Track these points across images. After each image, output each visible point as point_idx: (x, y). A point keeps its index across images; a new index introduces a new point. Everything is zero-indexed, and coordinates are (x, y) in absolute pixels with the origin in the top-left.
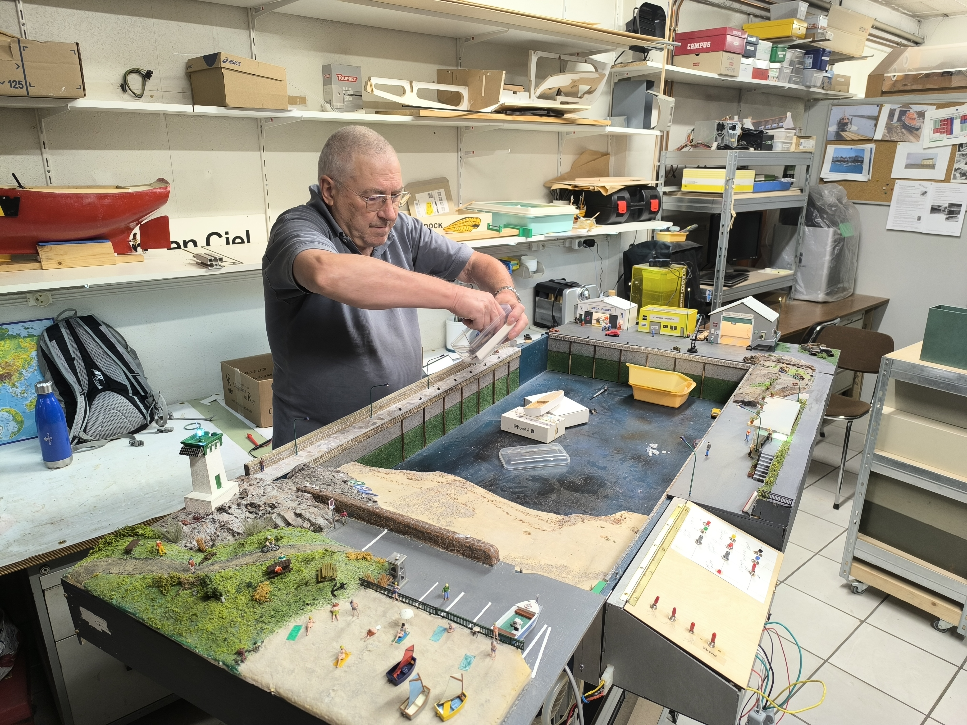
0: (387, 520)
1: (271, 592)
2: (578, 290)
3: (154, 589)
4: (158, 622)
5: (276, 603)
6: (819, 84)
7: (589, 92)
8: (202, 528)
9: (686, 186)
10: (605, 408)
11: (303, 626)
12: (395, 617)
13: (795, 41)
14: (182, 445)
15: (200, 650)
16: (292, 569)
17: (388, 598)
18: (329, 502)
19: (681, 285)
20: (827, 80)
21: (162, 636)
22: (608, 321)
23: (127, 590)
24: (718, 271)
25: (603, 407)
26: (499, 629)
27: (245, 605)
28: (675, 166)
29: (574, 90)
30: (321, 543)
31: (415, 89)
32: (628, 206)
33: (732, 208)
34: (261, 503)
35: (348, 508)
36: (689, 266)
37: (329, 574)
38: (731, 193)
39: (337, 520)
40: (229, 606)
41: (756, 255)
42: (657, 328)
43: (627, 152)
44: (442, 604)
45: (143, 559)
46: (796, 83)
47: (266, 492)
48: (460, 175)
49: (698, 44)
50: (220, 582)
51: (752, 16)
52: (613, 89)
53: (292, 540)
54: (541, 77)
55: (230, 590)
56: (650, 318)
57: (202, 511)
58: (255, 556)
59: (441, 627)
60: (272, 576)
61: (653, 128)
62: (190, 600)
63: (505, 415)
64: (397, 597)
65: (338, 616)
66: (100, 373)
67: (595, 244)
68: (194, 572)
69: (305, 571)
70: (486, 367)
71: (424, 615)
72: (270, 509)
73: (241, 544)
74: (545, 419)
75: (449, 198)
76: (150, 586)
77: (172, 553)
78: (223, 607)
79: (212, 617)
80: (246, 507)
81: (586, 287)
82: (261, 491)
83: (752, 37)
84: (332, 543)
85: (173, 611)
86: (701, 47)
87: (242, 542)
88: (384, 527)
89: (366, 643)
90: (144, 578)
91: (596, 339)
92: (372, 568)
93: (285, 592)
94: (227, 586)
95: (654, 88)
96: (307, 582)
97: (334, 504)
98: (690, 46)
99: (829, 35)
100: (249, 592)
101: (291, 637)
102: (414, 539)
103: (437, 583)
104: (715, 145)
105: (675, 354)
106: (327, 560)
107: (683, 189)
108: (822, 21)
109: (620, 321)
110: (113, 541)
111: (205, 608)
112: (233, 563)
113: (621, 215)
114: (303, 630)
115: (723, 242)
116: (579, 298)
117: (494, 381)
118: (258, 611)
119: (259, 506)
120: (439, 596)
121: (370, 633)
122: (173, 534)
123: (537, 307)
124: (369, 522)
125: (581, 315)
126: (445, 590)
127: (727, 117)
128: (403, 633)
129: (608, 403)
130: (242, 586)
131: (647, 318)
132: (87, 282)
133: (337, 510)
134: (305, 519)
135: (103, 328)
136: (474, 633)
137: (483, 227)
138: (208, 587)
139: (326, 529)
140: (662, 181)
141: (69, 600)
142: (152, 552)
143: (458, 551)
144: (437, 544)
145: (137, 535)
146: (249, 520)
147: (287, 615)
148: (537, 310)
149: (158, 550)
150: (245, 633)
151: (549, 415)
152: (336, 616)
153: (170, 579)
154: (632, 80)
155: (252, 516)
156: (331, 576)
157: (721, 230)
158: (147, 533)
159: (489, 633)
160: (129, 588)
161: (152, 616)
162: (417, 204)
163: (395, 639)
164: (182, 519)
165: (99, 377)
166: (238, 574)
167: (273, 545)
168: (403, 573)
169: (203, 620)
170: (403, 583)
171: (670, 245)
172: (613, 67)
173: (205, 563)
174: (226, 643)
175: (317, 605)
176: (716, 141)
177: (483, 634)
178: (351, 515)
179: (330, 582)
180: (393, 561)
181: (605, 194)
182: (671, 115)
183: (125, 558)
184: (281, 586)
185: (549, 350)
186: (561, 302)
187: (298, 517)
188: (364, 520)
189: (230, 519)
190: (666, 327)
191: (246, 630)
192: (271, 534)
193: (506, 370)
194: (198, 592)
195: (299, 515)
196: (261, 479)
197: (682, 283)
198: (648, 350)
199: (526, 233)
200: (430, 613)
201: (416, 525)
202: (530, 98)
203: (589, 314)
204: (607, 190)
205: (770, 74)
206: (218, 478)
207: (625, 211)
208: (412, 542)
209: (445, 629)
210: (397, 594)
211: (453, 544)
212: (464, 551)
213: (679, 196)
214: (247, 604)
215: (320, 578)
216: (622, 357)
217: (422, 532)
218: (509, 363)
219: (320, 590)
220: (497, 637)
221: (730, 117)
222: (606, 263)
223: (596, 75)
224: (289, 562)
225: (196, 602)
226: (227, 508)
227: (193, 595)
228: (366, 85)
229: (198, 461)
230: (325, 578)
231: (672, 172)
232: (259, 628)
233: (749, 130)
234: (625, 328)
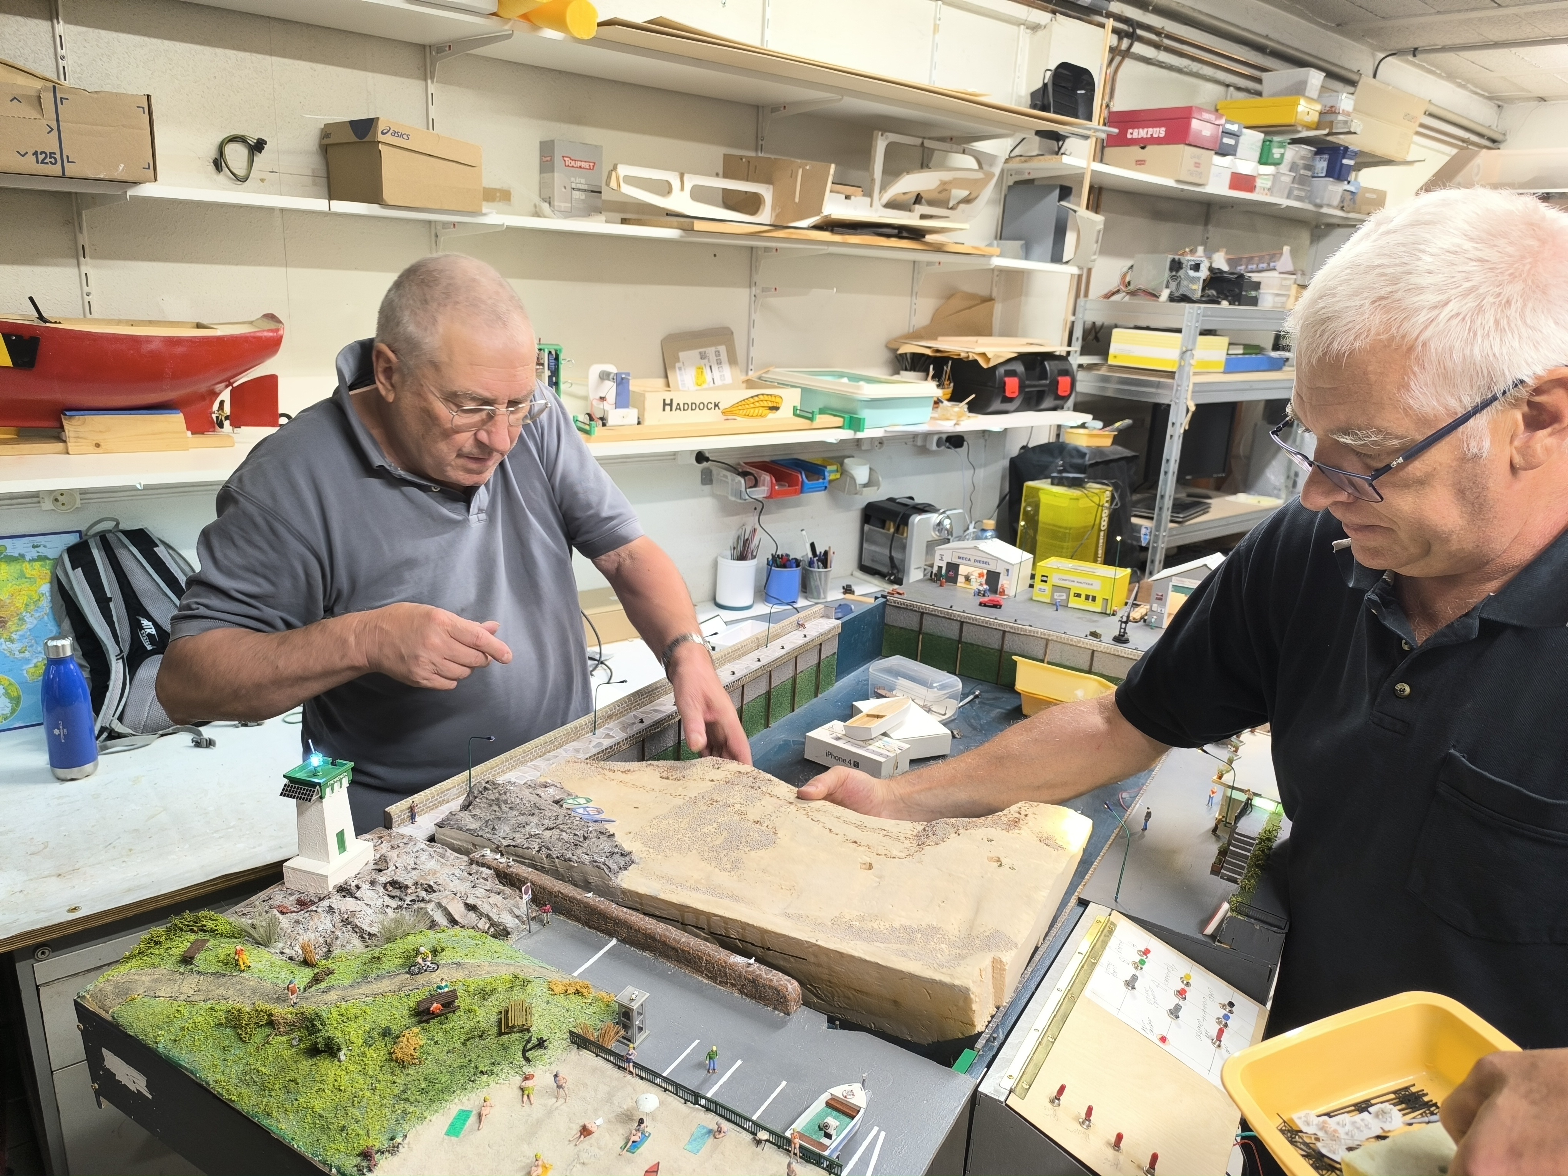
0: (616, 924)
1: (422, 1047)
2: (934, 518)
3: (228, 1030)
4: (233, 1089)
5: (429, 1067)
6: (1336, 201)
7: (967, 201)
8: (311, 923)
9: (1115, 357)
10: (975, 729)
11: (474, 1112)
12: (628, 1104)
13: (1299, 132)
14: (285, 781)
15: (301, 1145)
16: (459, 1007)
17: (616, 1069)
18: (523, 889)
19: (1101, 518)
20: (1348, 196)
21: (238, 1113)
22: (983, 580)
23: (183, 1029)
24: (1162, 497)
25: (971, 726)
26: (802, 1136)
27: (378, 1068)
28: (1099, 323)
29: (943, 196)
30: (508, 961)
31: (688, 186)
32: (1022, 387)
33: (1189, 397)
34: (410, 883)
35: (554, 899)
36: (1116, 487)
37: (519, 1021)
38: (1189, 373)
39: (534, 917)
40: (351, 1068)
41: (1224, 471)
42: (1064, 597)
43: (1023, 298)
44: (705, 1081)
45: (212, 974)
46: (1299, 199)
47: (418, 862)
48: (751, 324)
49: (1146, 130)
50: (338, 1023)
51: (1231, 89)
52: (1005, 196)
53: (459, 954)
54: (892, 172)
55: (353, 1039)
56: (1054, 580)
57: (312, 891)
58: (398, 980)
59: (704, 1127)
60: (424, 1018)
61: (1067, 262)
62: (287, 1054)
63: (812, 734)
64: (631, 1069)
65: (532, 1096)
66: (150, 623)
67: (965, 443)
68: (295, 1003)
69: (479, 1012)
70: (783, 652)
71: (675, 1103)
72: (423, 894)
73: (374, 958)
74: (877, 744)
75: (733, 360)
76: (221, 1024)
77: (260, 966)
78: (342, 1070)
79: (322, 1086)
80: (385, 887)
81: (948, 513)
82: (411, 861)
83: (1232, 123)
84: (526, 962)
85: (258, 1072)
86: (1149, 136)
87: (377, 955)
88: (611, 934)
89: (577, 1148)
90: (212, 1009)
91: (964, 612)
92: (591, 1010)
93: (445, 1048)
94: (349, 1033)
95: (1072, 198)
96: (483, 1033)
97: (530, 892)
98: (1132, 134)
99: (1356, 125)
100: (386, 1045)
101: (454, 1130)
102: (661, 959)
103: (697, 1041)
104: (1165, 294)
105: (1093, 643)
106: (517, 995)
107: (1111, 361)
108: (1345, 101)
109: (1003, 581)
110: (163, 939)
111: (311, 1071)
112: (360, 991)
113: (1010, 400)
114: (473, 1119)
115: (1173, 450)
116: (934, 529)
117: (796, 674)
118: (398, 1081)
119: (407, 887)
120: (700, 1065)
121: (585, 1131)
122: (262, 930)
123: (867, 541)
124: (586, 924)
125: (940, 568)
126: (711, 1056)
127: (1187, 250)
128: (640, 1134)
129: (980, 720)
130: (375, 1034)
131: (1048, 579)
132: (139, 480)
133: (535, 900)
134: (481, 915)
135: (160, 551)
136: (758, 1142)
137: (785, 412)
138: (318, 1035)
139: (516, 933)
140: (1077, 346)
141: (84, 1033)
142: (227, 964)
143: (733, 985)
144: (698, 970)
145: (203, 929)
146: (389, 911)
147: (447, 1090)
148: (865, 545)
149: (238, 960)
150: (377, 1118)
151: (886, 739)
152: (528, 1096)
153: (253, 1013)
154: (1036, 183)
155: (394, 903)
156: (523, 1025)
157: (1169, 430)
158: (220, 927)
159: (782, 1143)
160: (187, 1025)
161: (223, 1078)
162: (680, 369)
163: (626, 1144)
164: (278, 903)
165: (148, 631)
166: (368, 1011)
167: (429, 964)
168: (642, 1022)
169: (308, 1090)
170: (640, 1039)
171: (1085, 451)
172: (1007, 161)
173: (314, 988)
174: (344, 1135)
175: (497, 1075)
176: (1167, 287)
177: (774, 1144)
178: (558, 910)
179: (520, 1034)
180: (625, 1002)
181: (985, 366)
182: (1097, 242)
183: (181, 970)
184: (439, 1036)
185: (886, 624)
186: (905, 535)
187: (469, 910)
188: (578, 920)
189: (358, 909)
190: (1078, 595)
191: (378, 1113)
192: (425, 941)
193: (816, 657)
194: (300, 1040)
195: (471, 908)
196: (411, 838)
197: (1104, 515)
198: (1049, 635)
199: (855, 423)
200: (686, 1101)
201: (665, 936)
202: (871, 206)
203: (953, 567)
204: (988, 360)
205: (1259, 183)
206: (341, 836)
207: (1017, 394)
208: (657, 964)
209: (710, 1131)
210: (631, 1064)
211: (726, 974)
212: (742, 986)
213: (1103, 371)
214: (381, 1067)
215: (504, 1026)
216: (1006, 642)
217: (674, 949)
218: (821, 644)
219: (505, 1048)
220: (797, 1151)
221: (1191, 251)
222: (981, 473)
223: (980, 175)
224: (453, 994)
225: (297, 1058)
226: (354, 889)
227: (292, 1046)
228: (609, 176)
229: (310, 807)
230: (513, 1027)
231: (1093, 333)
232: (399, 1111)
233: (1220, 271)
234: (1012, 594)
